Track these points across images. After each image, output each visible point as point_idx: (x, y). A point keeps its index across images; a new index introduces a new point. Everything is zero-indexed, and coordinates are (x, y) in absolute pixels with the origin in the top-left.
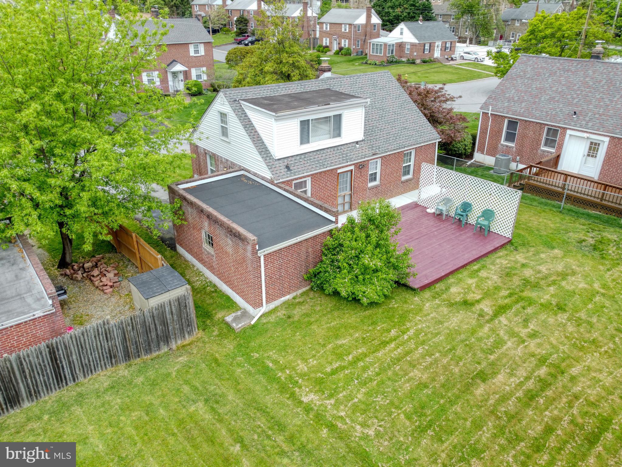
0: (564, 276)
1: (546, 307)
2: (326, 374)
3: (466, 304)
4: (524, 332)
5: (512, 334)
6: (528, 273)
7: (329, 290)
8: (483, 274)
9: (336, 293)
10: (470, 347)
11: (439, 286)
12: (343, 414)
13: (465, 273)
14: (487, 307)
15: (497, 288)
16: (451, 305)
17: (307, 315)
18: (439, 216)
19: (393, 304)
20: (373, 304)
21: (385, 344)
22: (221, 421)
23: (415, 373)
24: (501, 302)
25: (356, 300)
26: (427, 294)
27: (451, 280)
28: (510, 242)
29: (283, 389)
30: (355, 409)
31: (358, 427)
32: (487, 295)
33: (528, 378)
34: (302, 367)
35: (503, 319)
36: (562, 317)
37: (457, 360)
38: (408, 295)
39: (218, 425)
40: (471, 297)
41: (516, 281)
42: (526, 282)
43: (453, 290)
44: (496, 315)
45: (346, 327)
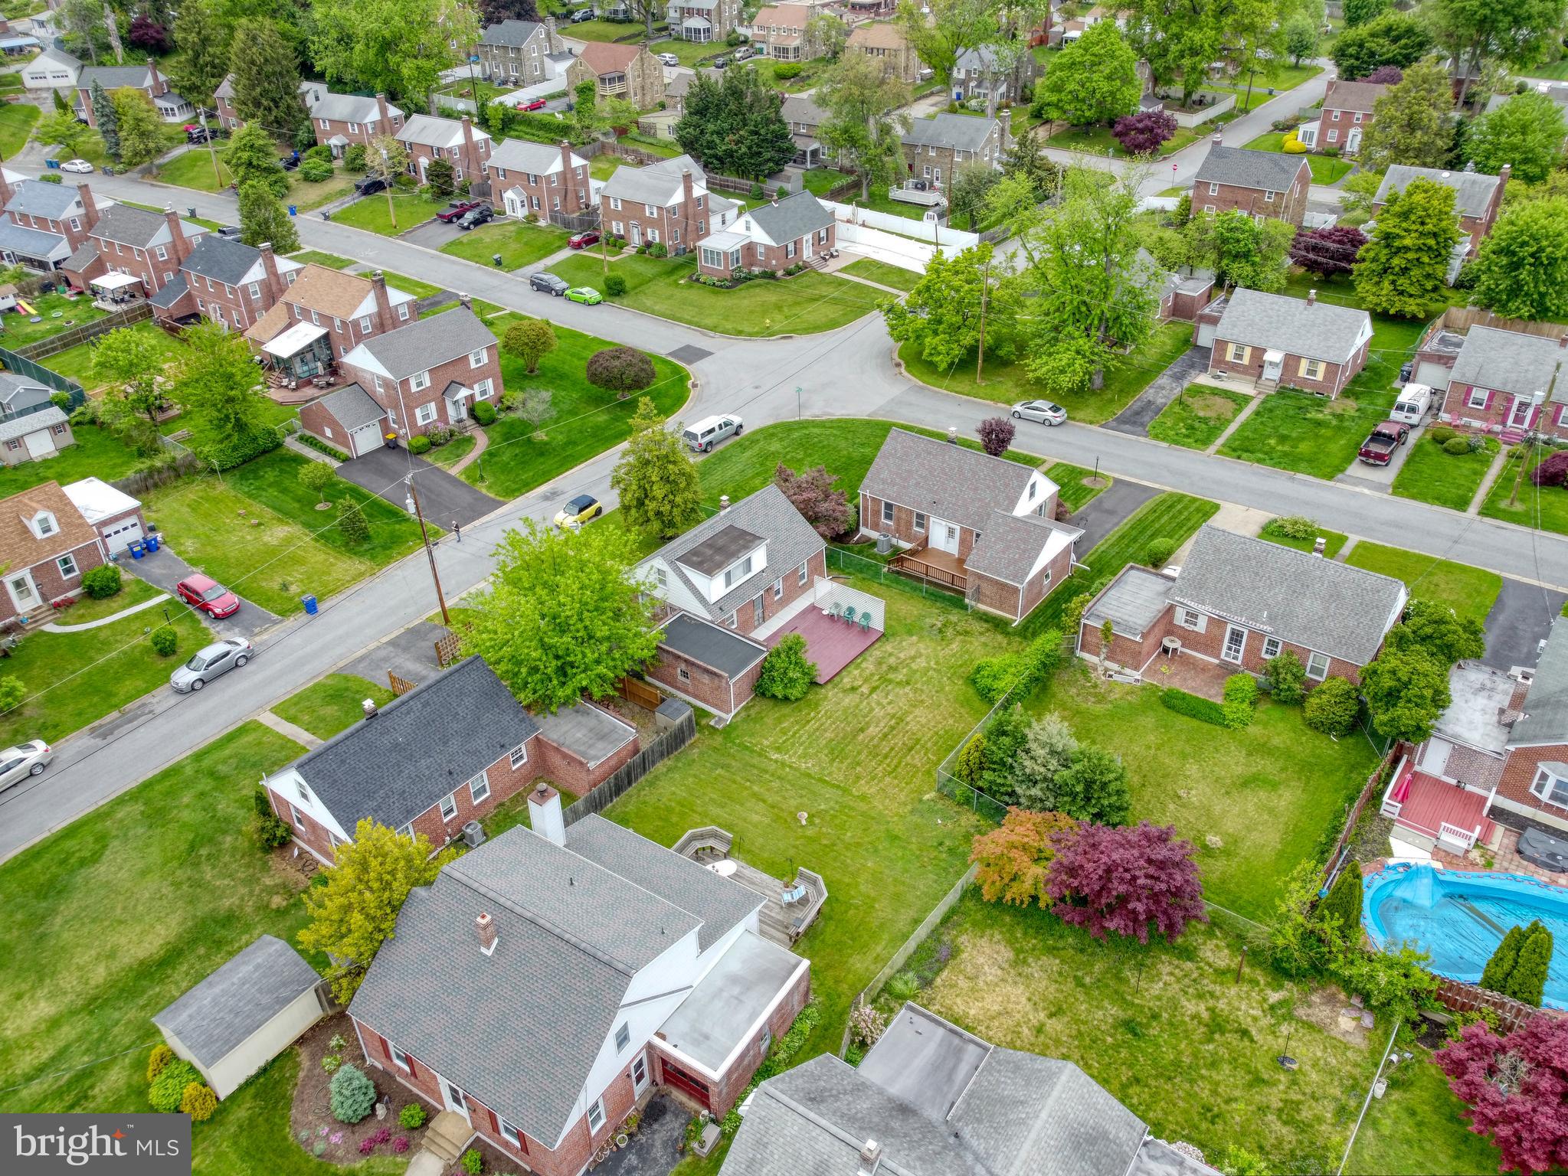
0: (913, 658)
1: (899, 683)
2: (780, 744)
3: (853, 689)
4: (885, 702)
5: (879, 703)
6: (892, 661)
7: (768, 694)
8: (864, 665)
9: (774, 696)
10: (856, 716)
11: (837, 679)
12: (794, 760)
13: (851, 668)
14: (865, 689)
15: (872, 675)
16: (845, 691)
17: (759, 713)
18: (831, 616)
19: (810, 697)
20: (797, 700)
21: (808, 722)
23: (828, 735)
24: (874, 684)
25: (786, 699)
26: (829, 686)
27: (844, 673)
28: (883, 635)
29: (760, 755)
30: (801, 757)
31: (803, 764)
32: (866, 681)
34: (766, 743)
35: (874, 696)
36: (907, 689)
37: (849, 723)
38: (818, 689)
40: (857, 683)
41: (884, 667)
42: (890, 668)
43: (845, 680)
44: (871, 693)
45: (784, 716)
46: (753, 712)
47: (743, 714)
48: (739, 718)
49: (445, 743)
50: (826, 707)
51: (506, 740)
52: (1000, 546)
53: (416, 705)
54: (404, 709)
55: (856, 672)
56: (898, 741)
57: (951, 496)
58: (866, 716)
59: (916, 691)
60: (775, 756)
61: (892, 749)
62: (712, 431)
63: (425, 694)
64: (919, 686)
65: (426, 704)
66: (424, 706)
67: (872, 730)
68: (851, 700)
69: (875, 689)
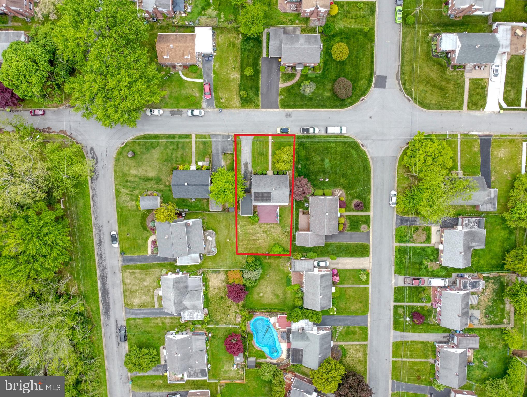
5: (260, 234)
19: (254, 223)
32: (264, 228)
33: (255, 238)
36: (266, 236)
37: (253, 232)
55: (265, 225)
58: (256, 234)
61: (252, 242)
68: (258, 229)
69: (263, 231)
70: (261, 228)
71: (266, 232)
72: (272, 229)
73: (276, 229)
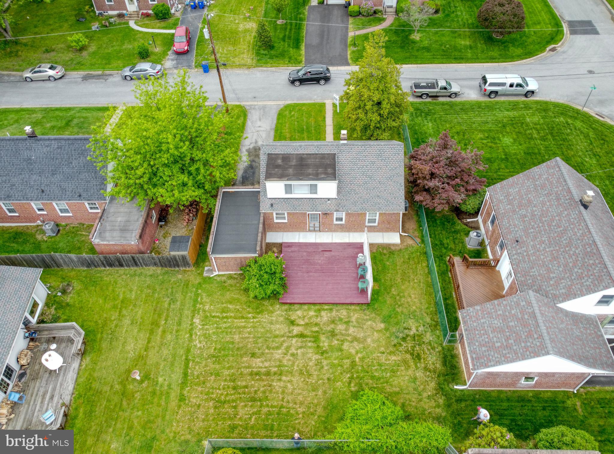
1: (318, 347)
2: (211, 315)
4: (292, 351)
5: (288, 348)
10: (266, 342)
11: (296, 307)
12: (198, 334)
14: (296, 330)
15: (316, 325)
16: (287, 319)
17: (231, 286)
19: (266, 303)
21: (241, 318)
22: (168, 310)
23: (236, 337)
24: (307, 333)
26: (284, 307)
27: (305, 307)
28: (367, 304)
29: (194, 311)
30: (204, 335)
31: (197, 341)
32: (306, 325)
33: (266, 367)
34: (206, 307)
35: (294, 340)
36: (316, 357)
37: (254, 343)
38: (274, 302)
39: (166, 311)
41: (330, 327)
42: (332, 331)
43: (298, 312)
45: (238, 300)
46: (230, 282)
47: (224, 278)
48: (218, 279)
49: (53, 174)
50: (265, 318)
51: (84, 195)
52: (497, 323)
53: (55, 144)
54: (47, 143)
55: (312, 313)
56: (257, 385)
57: (534, 246)
58: (268, 348)
59: (318, 363)
60: (197, 321)
61: (246, 387)
62: (503, 84)
63: (63, 142)
64: (325, 362)
65: (60, 148)
66: (58, 148)
67: (257, 363)
68: (280, 328)
69: (301, 336)
70: (292, 323)
71: (316, 338)
72: (341, 327)
73: (360, 325)
